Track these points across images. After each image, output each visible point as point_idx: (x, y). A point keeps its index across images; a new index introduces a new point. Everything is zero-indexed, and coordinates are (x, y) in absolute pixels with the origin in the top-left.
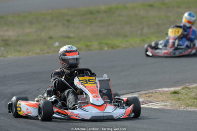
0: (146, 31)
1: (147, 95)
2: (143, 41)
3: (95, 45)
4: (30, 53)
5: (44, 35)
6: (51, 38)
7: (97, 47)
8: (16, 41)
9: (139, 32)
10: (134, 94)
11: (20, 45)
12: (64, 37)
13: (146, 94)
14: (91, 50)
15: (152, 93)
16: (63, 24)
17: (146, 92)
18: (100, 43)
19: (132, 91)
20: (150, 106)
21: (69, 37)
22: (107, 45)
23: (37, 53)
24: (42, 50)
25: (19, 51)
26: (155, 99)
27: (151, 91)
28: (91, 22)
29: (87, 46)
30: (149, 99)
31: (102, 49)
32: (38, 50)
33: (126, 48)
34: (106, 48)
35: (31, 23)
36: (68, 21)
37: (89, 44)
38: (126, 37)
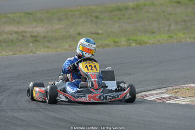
0: (173, 27)
1: (174, 91)
2: (171, 37)
3: (123, 41)
4: (59, 50)
5: (72, 31)
6: (79, 34)
7: (125, 43)
8: (45, 37)
9: (166, 29)
10: (161, 90)
11: (49, 41)
12: (92, 33)
13: (173, 89)
14: (119, 46)
15: (180, 89)
16: (92, 21)
17: (173, 88)
18: (128, 40)
19: (160, 86)
20: (177, 102)
21: (97, 34)
22: (135, 41)
23: (66, 49)
24: (70, 46)
25: (48, 47)
26: (182, 95)
27: (178, 87)
28: (120, 19)
29: (115, 42)
30: (177, 95)
31: (130, 45)
32: (67, 46)
33: (153, 44)
34: (134, 45)
35: (60, 19)
36: (97, 17)
37: (117, 40)
38: (154, 33)
